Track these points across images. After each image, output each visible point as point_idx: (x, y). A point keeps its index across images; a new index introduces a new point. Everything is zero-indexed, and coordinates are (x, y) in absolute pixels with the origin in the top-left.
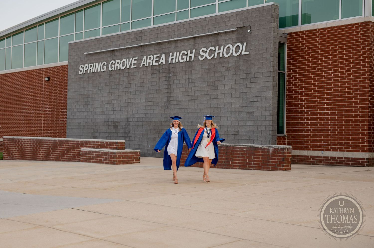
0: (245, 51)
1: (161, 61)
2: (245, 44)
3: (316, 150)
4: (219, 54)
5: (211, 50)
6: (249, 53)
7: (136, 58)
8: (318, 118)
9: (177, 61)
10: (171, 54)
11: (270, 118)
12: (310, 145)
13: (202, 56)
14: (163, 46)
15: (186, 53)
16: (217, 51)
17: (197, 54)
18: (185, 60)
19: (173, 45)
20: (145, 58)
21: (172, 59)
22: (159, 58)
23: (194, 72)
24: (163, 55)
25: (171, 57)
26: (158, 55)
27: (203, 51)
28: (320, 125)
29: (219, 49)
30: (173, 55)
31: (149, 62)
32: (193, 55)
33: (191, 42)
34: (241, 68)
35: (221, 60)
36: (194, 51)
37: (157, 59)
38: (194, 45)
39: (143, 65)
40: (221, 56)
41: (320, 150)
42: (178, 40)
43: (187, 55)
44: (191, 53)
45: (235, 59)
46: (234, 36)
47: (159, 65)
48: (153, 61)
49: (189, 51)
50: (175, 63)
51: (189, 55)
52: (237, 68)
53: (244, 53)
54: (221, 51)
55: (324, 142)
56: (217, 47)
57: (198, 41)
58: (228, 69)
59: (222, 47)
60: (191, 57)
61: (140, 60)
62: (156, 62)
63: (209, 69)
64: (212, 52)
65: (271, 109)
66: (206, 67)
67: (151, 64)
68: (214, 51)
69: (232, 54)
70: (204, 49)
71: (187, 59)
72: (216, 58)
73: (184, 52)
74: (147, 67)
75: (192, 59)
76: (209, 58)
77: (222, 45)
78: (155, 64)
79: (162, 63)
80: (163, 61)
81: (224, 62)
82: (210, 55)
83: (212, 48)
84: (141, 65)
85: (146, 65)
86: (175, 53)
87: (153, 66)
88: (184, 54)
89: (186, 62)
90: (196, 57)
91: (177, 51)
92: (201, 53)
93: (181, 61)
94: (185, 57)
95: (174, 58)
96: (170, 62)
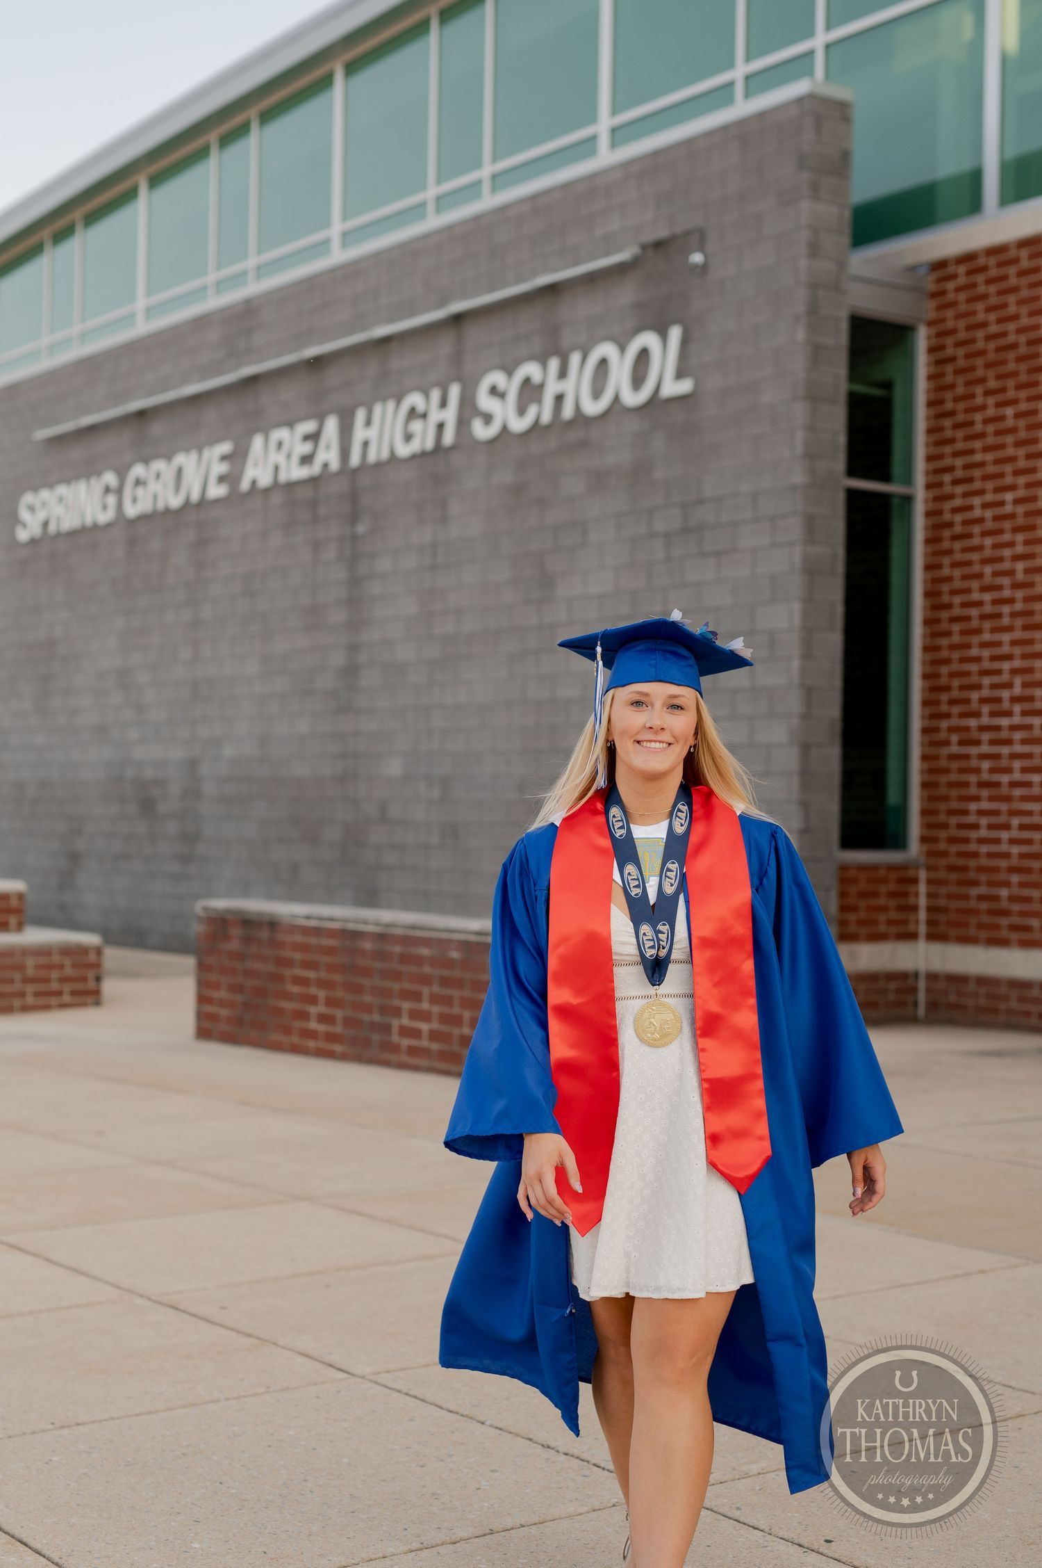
0: (680, 375)
1: (321, 457)
2: (675, 333)
4: (559, 399)
5: (527, 381)
6: (697, 385)
7: (225, 447)
9: (385, 455)
10: (360, 415)
11: (789, 759)
13: (488, 418)
14: (333, 377)
15: (421, 407)
16: (552, 388)
17: (468, 408)
18: (415, 446)
19: (372, 366)
20: (258, 442)
21: (366, 444)
22: (314, 437)
23: (454, 508)
24: (332, 425)
25: (360, 434)
26: (309, 426)
27: (494, 391)
29: (563, 374)
30: (368, 423)
31: (277, 468)
32: (450, 416)
33: (445, 344)
34: (659, 474)
35: (574, 436)
36: (455, 391)
37: (307, 448)
38: (457, 359)
39: (254, 482)
40: (568, 412)
42: (387, 340)
43: (424, 416)
44: (443, 404)
45: (632, 426)
46: (626, 294)
47: (313, 480)
48: (289, 456)
49: (436, 395)
50: (379, 465)
51: (435, 416)
52: (640, 471)
53: (673, 388)
54: (568, 386)
56: (554, 364)
57: (475, 334)
58: (599, 481)
59: (575, 358)
60: (441, 426)
61: (237, 457)
62: (306, 460)
63: (518, 489)
64: (530, 391)
65: (794, 703)
66: (505, 476)
67: (283, 478)
68: (541, 387)
69: (617, 398)
70: (497, 378)
71: (424, 438)
72: (548, 427)
73: (415, 399)
74: (267, 491)
75: (449, 438)
76: (518, 425)
77: (573, 349)
78: (299, 473)
79: (326, 465)
80: (329, 455)
81: (583, 444)
82: (521, 411)
83: (531, 370)
84: (245, 485)
85: (265, 480)
86: (378, 409)
87: (291, 486)
88: (412, 413)
89: (424, 454)
90: (463, 423)
91: (384, 400)
92: (485, 401)
93: (403, 450)
94: (416, 426)
95: (372, 433)
96: (355, 460)
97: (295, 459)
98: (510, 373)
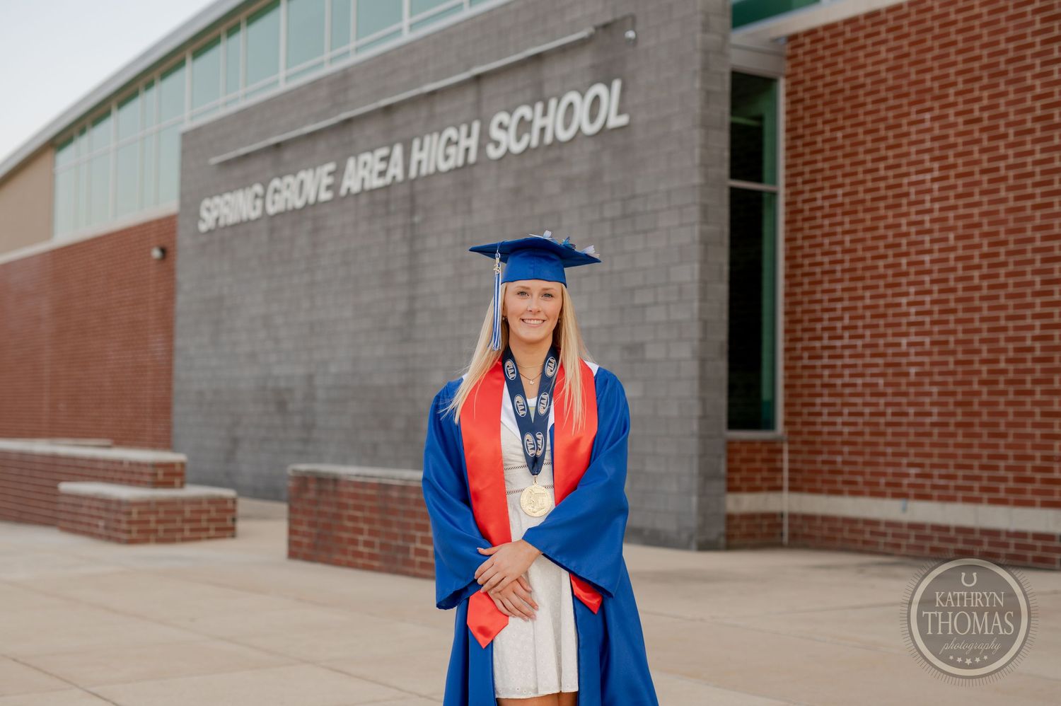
0: (620, 112)
1: (391, 172)
2: (617, 85)
3: (881, 495)
4: (543, 130)
5: (522, 119)
6: (631, 119)
7: (331, 167)
8: (887, 365)
9: (432, 170)
10: (416, 143)
11: (692, 369)
12: (862, 473)
13: (497, 144)
14: (399, 118)
15: (455, 137)
16: (538, 123)
17: (485, 138)
18: (451, 164)
19: (424, 111)
20: (351, 163)
21: (420, 163)
22: (386, 159)
23: (476, 204)
24: (398, 150)
25: (416, 156)
26: (383, 152)
27: (501, 126)
28: (895, 394)
29: (545, 113)
30: (421, 149)
31: (363, 180)
32: (473, 143)
33: (470, 96)
34: (607, 179)
35: (552, 154)
36: (476, 126)
37: (382, 166)
38: (478, 105)
39: (349, 190)
40: (548, 139)
41: (896, 496)
42: (433, 93)
43: (457, 143)
44: (469, 135)
45: (589, 147)
46: (586, 59)
47: (386, 187)
48: (371, 171)
49: (464, 129)
50: (428, 176)
51: (464, 143)
52: (594, 178)
53: (616, 121)
54: (548, 122)
55: (911, 465)
56: (539, 107)
57: (489, 88)
58: (568, 184)
59: (553, 103)
60: (467, 150)
61: (338, 173)
62: (382, 174)
63: (517, 191)
64: (524, 125)
65: (695, 331)
66: (508, 182)
67: (367, 186)
68: (531, 122)
69: (579, 130)
70: (503, 117)
71: (457, 158)
72: (536, 149)
73: (451, 132)
74: (357, 195)
75: (472, 157)
76: (517, 148)
77: (552, 96)
78: (377, 183)
79: (394, 177)
80: (396, 171)
81: (559, 160)
82: (519, 139)
83: (525, 111)
84: (343, 192)
85: (356, 188)
86: (427, 139)
87: (372, 191)
88: (449, 142)
89: (457, 169)
90: (481, 148)
91: (431, 133)
92: (496, 133)
93: (444, 167)
94: (452, 150)
95: (424, 156)
96: (413, 173)
97: (375, 174)
98: (511, 113)
